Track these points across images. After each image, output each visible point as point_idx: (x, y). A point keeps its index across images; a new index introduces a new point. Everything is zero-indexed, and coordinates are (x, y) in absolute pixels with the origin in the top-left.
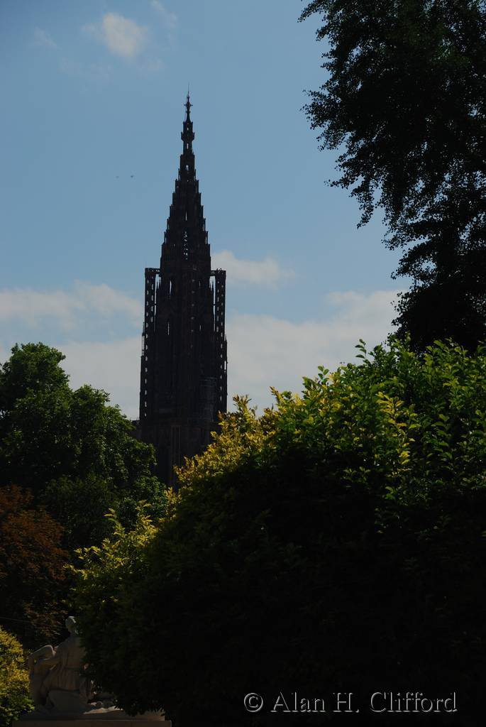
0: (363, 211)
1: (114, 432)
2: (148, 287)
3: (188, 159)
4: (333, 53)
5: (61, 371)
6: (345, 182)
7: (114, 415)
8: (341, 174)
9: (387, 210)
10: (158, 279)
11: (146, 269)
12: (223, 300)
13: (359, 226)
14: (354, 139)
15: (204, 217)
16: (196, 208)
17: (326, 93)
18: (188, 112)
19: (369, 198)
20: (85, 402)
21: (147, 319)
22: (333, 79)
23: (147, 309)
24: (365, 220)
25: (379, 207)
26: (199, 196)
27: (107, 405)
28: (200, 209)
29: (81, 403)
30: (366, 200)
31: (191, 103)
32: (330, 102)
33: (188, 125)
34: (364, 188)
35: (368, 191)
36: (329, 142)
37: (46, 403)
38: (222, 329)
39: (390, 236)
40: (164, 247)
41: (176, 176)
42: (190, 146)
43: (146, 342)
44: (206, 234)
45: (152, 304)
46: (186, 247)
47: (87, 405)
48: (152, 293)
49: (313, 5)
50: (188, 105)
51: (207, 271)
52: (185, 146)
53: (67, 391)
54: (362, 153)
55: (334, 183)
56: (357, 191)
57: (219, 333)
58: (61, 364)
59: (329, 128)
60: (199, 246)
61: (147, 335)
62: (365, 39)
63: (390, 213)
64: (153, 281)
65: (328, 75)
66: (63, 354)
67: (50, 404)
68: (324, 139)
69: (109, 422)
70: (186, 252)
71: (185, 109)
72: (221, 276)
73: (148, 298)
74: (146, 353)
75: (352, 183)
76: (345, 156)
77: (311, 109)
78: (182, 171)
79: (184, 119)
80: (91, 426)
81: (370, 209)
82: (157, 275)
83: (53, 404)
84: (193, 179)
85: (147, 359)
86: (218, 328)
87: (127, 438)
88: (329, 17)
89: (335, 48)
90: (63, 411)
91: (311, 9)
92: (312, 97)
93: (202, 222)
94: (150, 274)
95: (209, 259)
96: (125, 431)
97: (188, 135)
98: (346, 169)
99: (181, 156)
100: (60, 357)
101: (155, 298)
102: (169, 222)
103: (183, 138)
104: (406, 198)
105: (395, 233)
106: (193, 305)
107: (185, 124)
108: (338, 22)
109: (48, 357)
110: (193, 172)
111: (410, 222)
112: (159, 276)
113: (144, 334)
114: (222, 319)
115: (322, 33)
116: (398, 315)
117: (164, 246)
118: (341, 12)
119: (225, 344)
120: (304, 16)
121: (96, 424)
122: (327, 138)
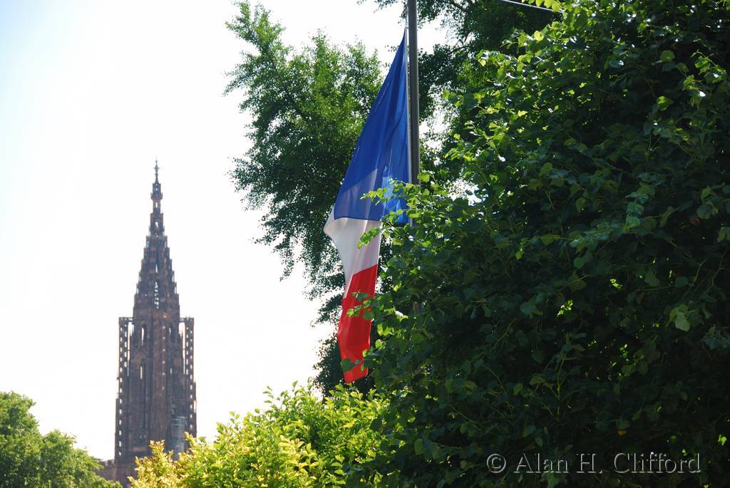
0: (285, 266)
1: (83, 473)
2: (121, 335)
3: (157, 216)
4: (255, 124)
5: (32, 417)
6: (268, 239)
7: (82, 456)
8: (264, 232)
9: (306, 264)
10: (131, 327)
11: (120, 318)
12: (192, 344)
13: (281, 279)
14: (275, 201)
15: (173, 269)
16: (165, 261)
17: (248, 159)
18: (157, 175)
19: (289, 254)
20: (55, 445)
21: (121, 365)
22: (256, 146)
23: (121, 355)
24: (287, 273)
25: (300, 262)
26: (167, 250)
27: (75, 447)
28: (169, 262)
29: (50, 445)
30: (287, 255)
31: (159, 166)
32: (251, 167)
33: (157, 186)
34: (285, 244)
35: (288, 247)
36: (252, 204)
37: (16, 447)
38: (191, 372)
39: (310, 288)
40: (137, 297)
41: (148, 233)
42: (159, 205)
43: (121, 386)
44: (173, 285)
45: (125, 350)
46: (157, 296)
47: (57, 447)
48: (126, 339)
49: (235, 82)
50: (157, 168)
51: (177, 319)
52: (154, 205)
53: (37, 435)
54: (283, 213)
55: (257, 240)
56: (279, 247)
57: (189, 376)
58: (31, 411)
59: (252, 191)
60: (168, 296)
61: (121, 380)
62: (283, 112)
63: (309, 267)
64: (126, 329)
65: (251, 143)
66: (33, 402)
67: (20, 448)
68: (247, 201)
69: (77, 464)
70: (157, 301)
71: (154, 172)
72: (190, 323)
73: (121, 345)
74: (121, 396)
75: (274, 240)
76: (267, 215)
77: (235, 174)
78: (152, 228)
79: (154, 181)
80: (60, 467)
81: (291, 264)
82: (130, 324)
83: (23, 448)
84: (162, 234)
85: (121, 401)
86: (187, 371)
87: (95, 478)
88: (250, 92)
89: (256, 119)
90: (32, 455)
91: (234, 84)
92: (236, 163)
93: (171, 273)
94: (123, 323)
95: (178, 307)
96: (93, 470)
97: (157, 195)
98: (268, 227)
99: (151, 214)
100: (31, 404)
101: (128, 345)
102: (141, 275)
103: (152, 198)
104: (324, 252)
105: (314, 285)
106: (164, 350)
107: (154, 185)
108: (258, 97)
109: (20, 404)
110: (161, 229)
111: (327, 275)
112: (133, 324)
113: (118, 379)
114: (191, 362)
115: (244, 106)
116: (319, 360)
117: (136, 295)
118: (261, 87)
119: (194, 385)
120: (227, 91)
121: (65, 465)
122: (250, 199)
